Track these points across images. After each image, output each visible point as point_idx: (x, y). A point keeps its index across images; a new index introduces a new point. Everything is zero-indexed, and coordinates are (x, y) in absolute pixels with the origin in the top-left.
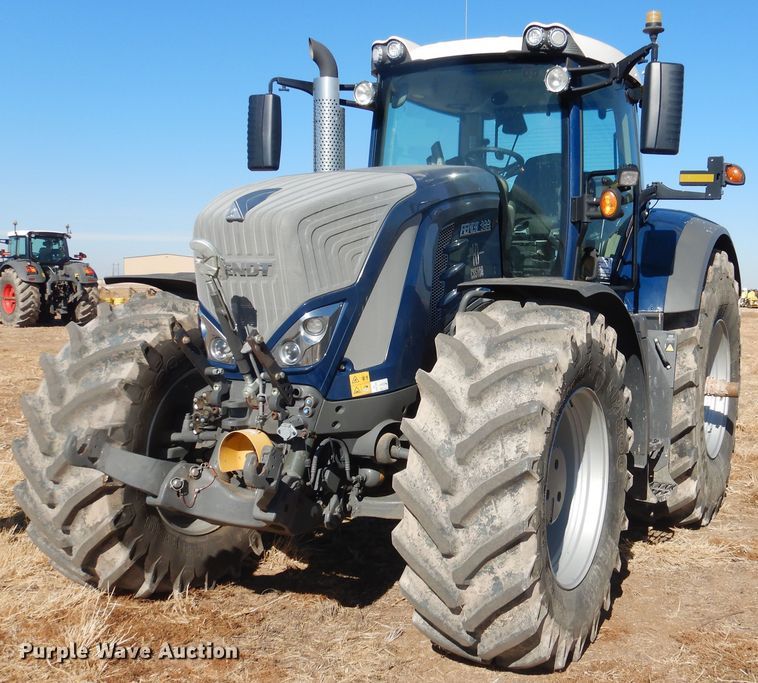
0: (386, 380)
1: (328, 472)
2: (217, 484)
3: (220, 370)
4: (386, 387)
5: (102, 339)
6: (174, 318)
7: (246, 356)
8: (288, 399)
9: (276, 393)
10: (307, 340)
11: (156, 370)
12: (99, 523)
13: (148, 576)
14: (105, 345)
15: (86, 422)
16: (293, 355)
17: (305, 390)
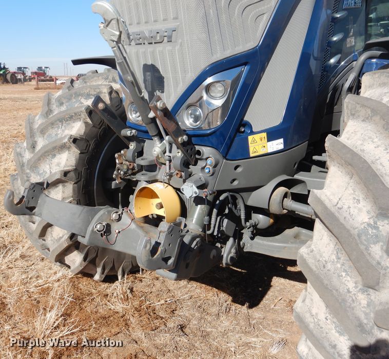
0: (281, 140)
1: (226, 221)
2: (133, 226)
3: (134, 131)
4: (281, 147)
5: (62, 104)
6: (111, 87)
7: (153, 120)
8: (191, 159)
9: (180, 154)
10: (209, 104)
11: (99, 127)
12: (61, 238)
13: (99, 270)
14: (63, 108)
15: (48, 166)
16: (196, 119)
17: (206, 151)
